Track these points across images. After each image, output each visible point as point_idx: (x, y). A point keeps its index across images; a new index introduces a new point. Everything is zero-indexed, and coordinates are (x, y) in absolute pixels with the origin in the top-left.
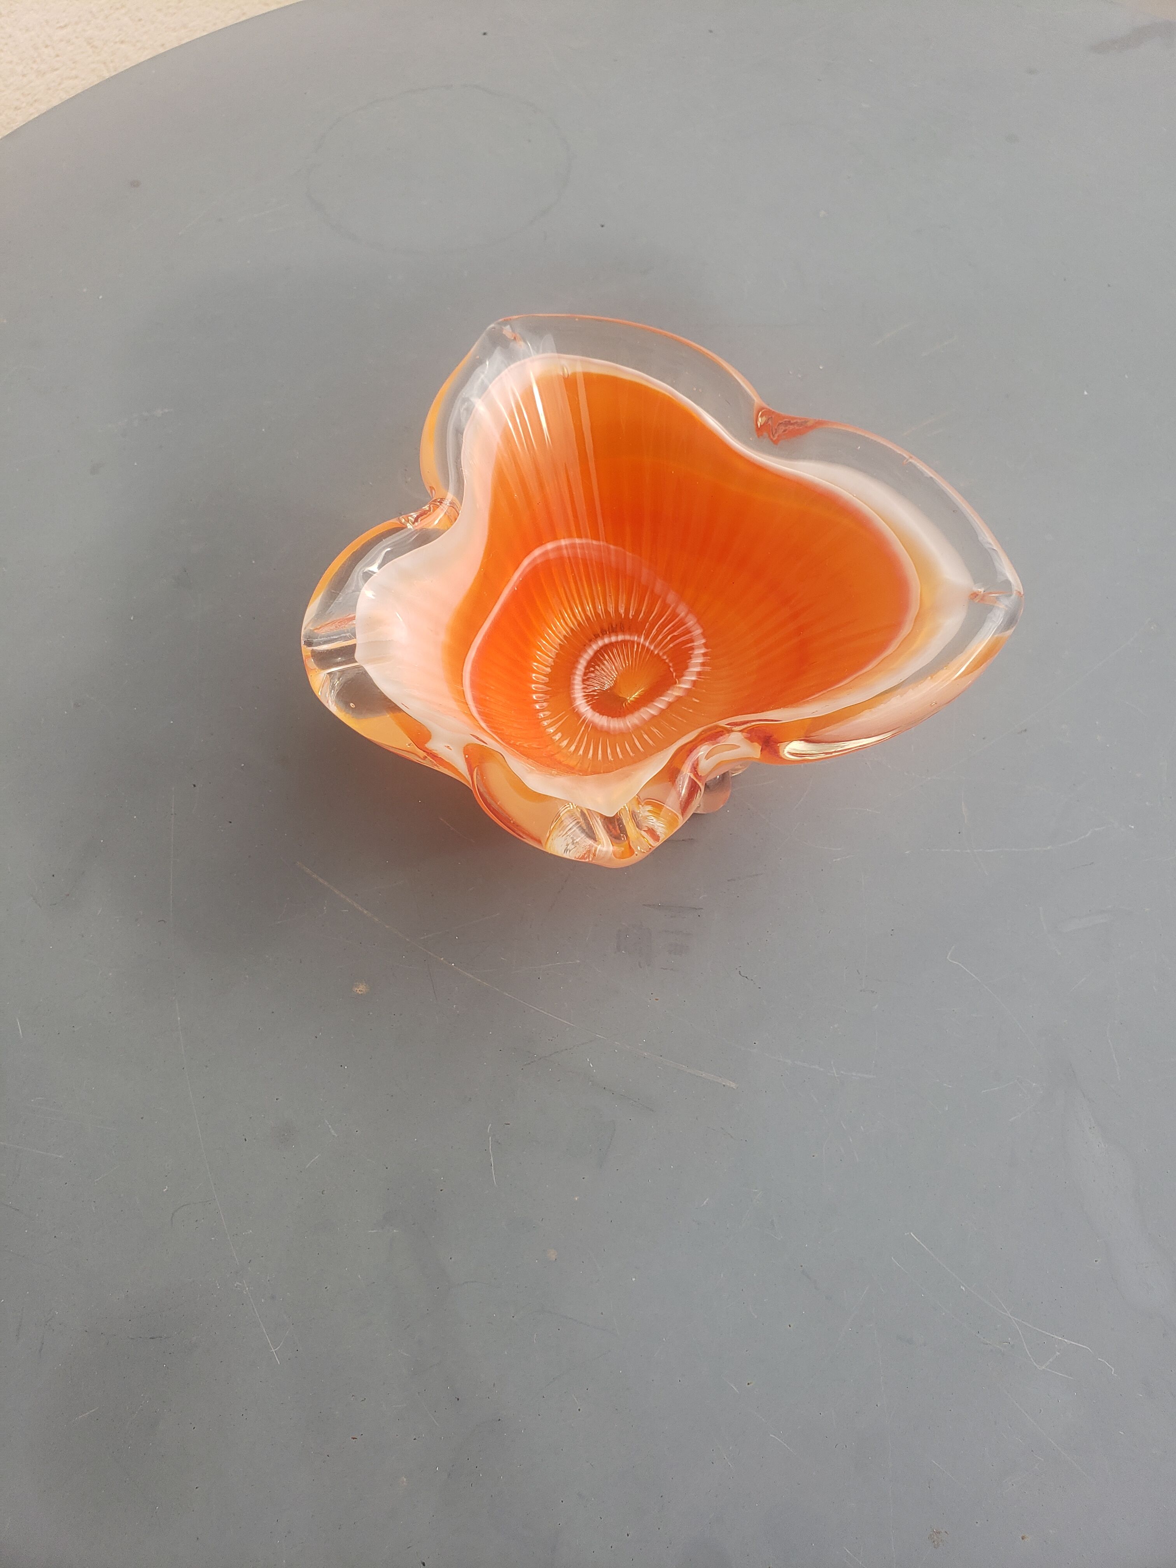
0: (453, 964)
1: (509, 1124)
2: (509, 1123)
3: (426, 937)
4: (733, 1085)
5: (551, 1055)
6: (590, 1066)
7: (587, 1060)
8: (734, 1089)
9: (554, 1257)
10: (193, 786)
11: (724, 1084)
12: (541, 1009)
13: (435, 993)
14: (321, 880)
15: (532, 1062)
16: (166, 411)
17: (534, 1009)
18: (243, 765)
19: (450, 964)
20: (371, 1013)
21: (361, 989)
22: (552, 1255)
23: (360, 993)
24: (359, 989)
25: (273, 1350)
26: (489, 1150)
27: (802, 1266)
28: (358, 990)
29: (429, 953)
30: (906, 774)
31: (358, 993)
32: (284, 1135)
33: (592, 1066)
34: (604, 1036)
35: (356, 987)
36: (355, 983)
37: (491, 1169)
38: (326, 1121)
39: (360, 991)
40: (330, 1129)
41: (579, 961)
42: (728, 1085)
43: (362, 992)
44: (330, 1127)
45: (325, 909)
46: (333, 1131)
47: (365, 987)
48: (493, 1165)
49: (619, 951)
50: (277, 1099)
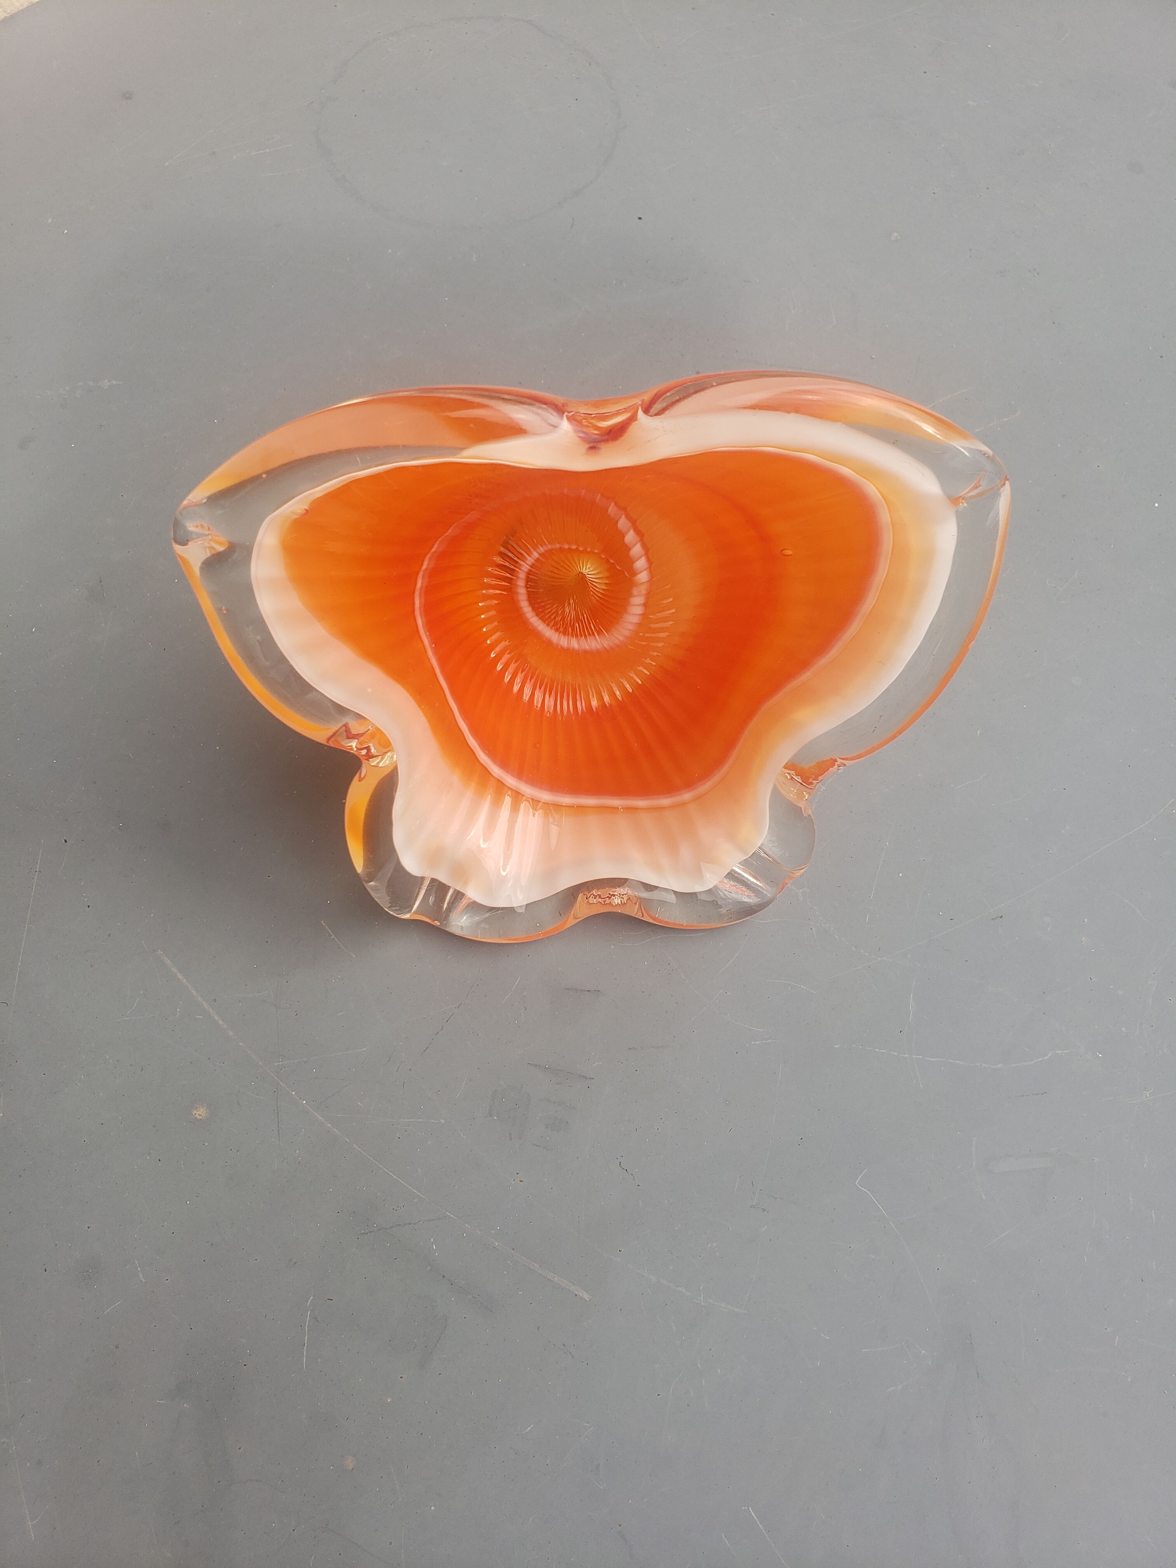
0: (304, 1102)
1: (332, 1300)
2: (332, 1298)
3: (281, 1063)
4: (586, 1296)
5: (392, 1227)
6: (433, 1248)
7: (431, 1239)
8: (586, 1301)
9: (351, 1466)
10: (64, 841)
11: (576, 1293)
12: (391, 1172)
13: (279, 1131)
14: (180, 976)
15: (370, 1232)
16: (114, 382)
17: (384, 1170)
18: (121, 825)
19: (300, 1101)
20: (207, 1144)
21: (201, 1113)
22: (350, 1463)
23: (199, 1117)
24: (199, 1113)
25: (30, 1523)
26: (305, 1327)
27: (620, 1525)
28: (197, 1113)
29: (281, 1083)
30: (854, 949)
31: (196, 1117)
32: (88, 1271)
33: (435, 1248)
34: (454, 1215)
35: (195, 1110)
36: (195, 1105)
37: (304, 1349)
38: (137, 1262)
39: (199, 1115)
40: (138, 1272)
41: (443, 1121)
42: (581, 1295)
43: (201, 1117)
44: (139, 1269)
45: (179, 1012)
46: (141, 1275)
47: (205, 1112)
48: (306, 1345)
49: (490, 1116)
50: (88, 1228)
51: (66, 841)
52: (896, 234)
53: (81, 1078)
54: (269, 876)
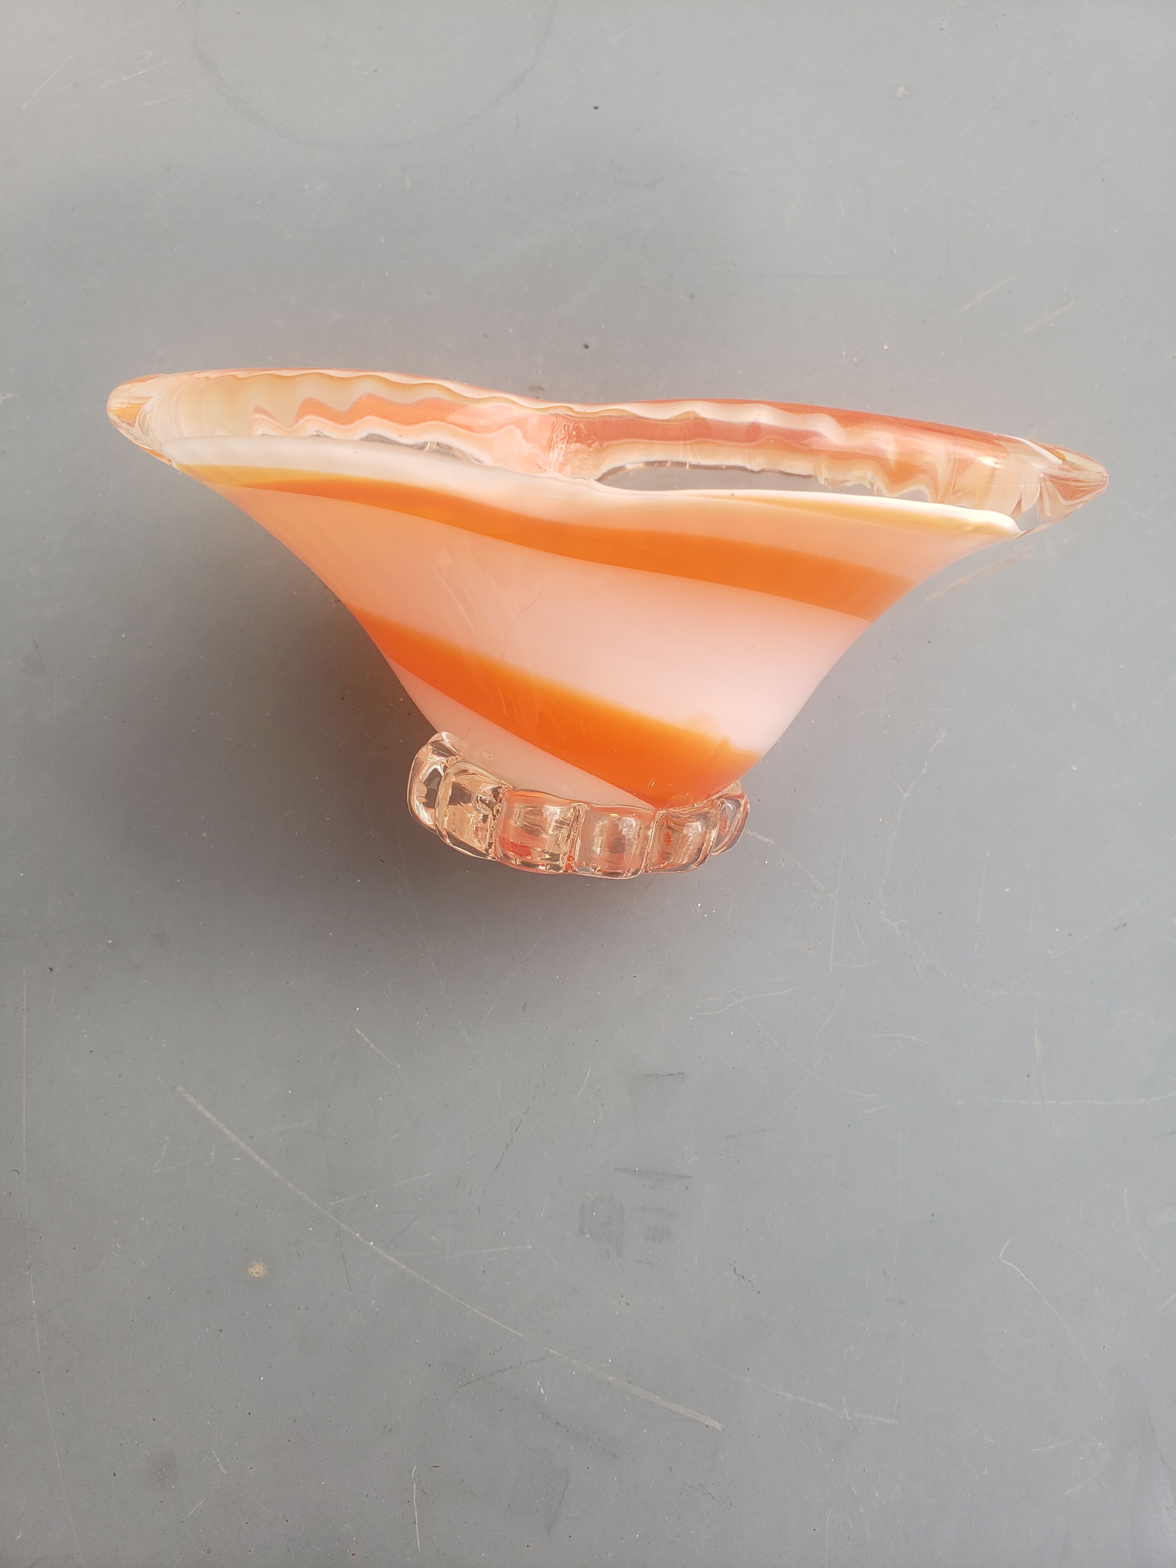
0: (372, 1243)
1: (438, 1467)
2: (438, 1465)
3: (338, 1202)
4: (717, 1426)
5: (492, 1374)
6: (541, 1392)
7: (537, 1383)
8: (719, 1431)
10: (49, 970)
11: (707, 1423)
12: (481, 1311)
13: (348, 1281)
14: (208, 1114)
15: (469, 1383)
17: (472, 1310)
18: (111, 942)
19: (366, 1242)
20: (270, 1305)
21: (258, 1271)
23: (256, 1276)
24: (256, 1270)
26: (413, 1502)
28: (254, 1271)
29: (342, 1225)
31: (254, 1276)
32: (162, 1470)
33: (543, 1392)
34: (559, 1352)
35: (251, 1267)
36: (251, 1262)
37: (415, 1527)
38: (214, 1452)
39: (256, 1272)
40: (218, 1463)
41: (530, 1247)
42: (712, 1425)
43: (259, 1275)
44: (218, 1460)
45: (214, 1156)
46: (222, 1467)
47: (262, 1268)
48: (417, 1522)
49: (582, 1235)
50: (154, 1420)
51: (51, 970)
52: (902, 89)
53: (117, 1247)
54: (288, 983)
